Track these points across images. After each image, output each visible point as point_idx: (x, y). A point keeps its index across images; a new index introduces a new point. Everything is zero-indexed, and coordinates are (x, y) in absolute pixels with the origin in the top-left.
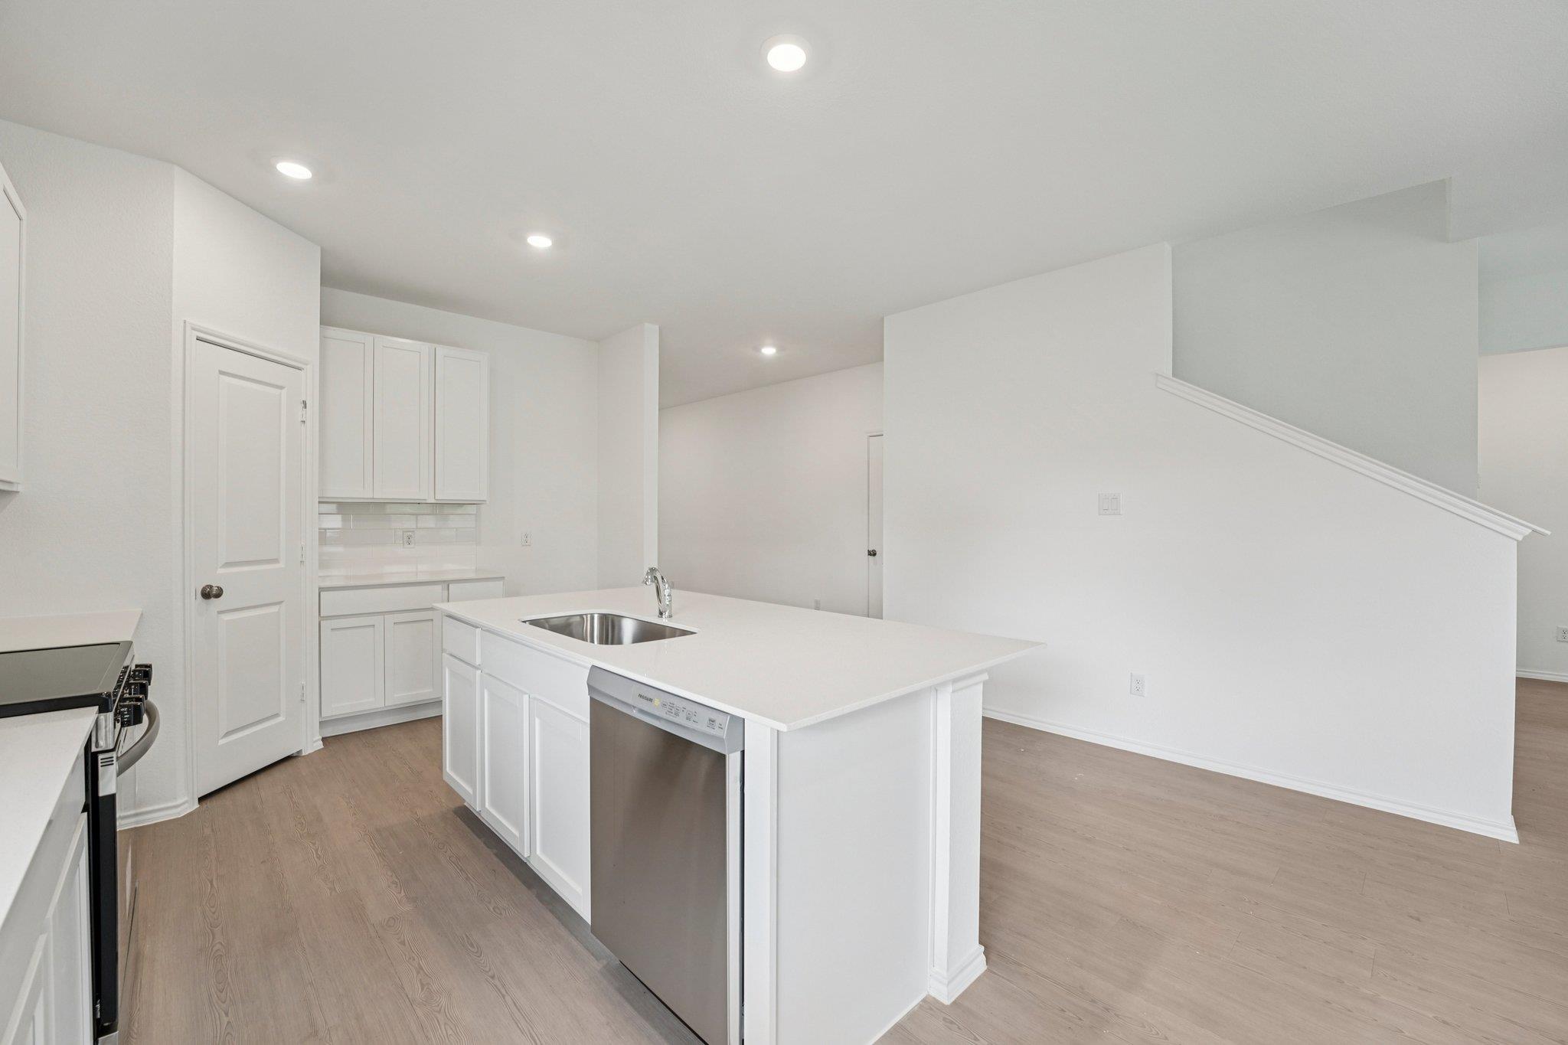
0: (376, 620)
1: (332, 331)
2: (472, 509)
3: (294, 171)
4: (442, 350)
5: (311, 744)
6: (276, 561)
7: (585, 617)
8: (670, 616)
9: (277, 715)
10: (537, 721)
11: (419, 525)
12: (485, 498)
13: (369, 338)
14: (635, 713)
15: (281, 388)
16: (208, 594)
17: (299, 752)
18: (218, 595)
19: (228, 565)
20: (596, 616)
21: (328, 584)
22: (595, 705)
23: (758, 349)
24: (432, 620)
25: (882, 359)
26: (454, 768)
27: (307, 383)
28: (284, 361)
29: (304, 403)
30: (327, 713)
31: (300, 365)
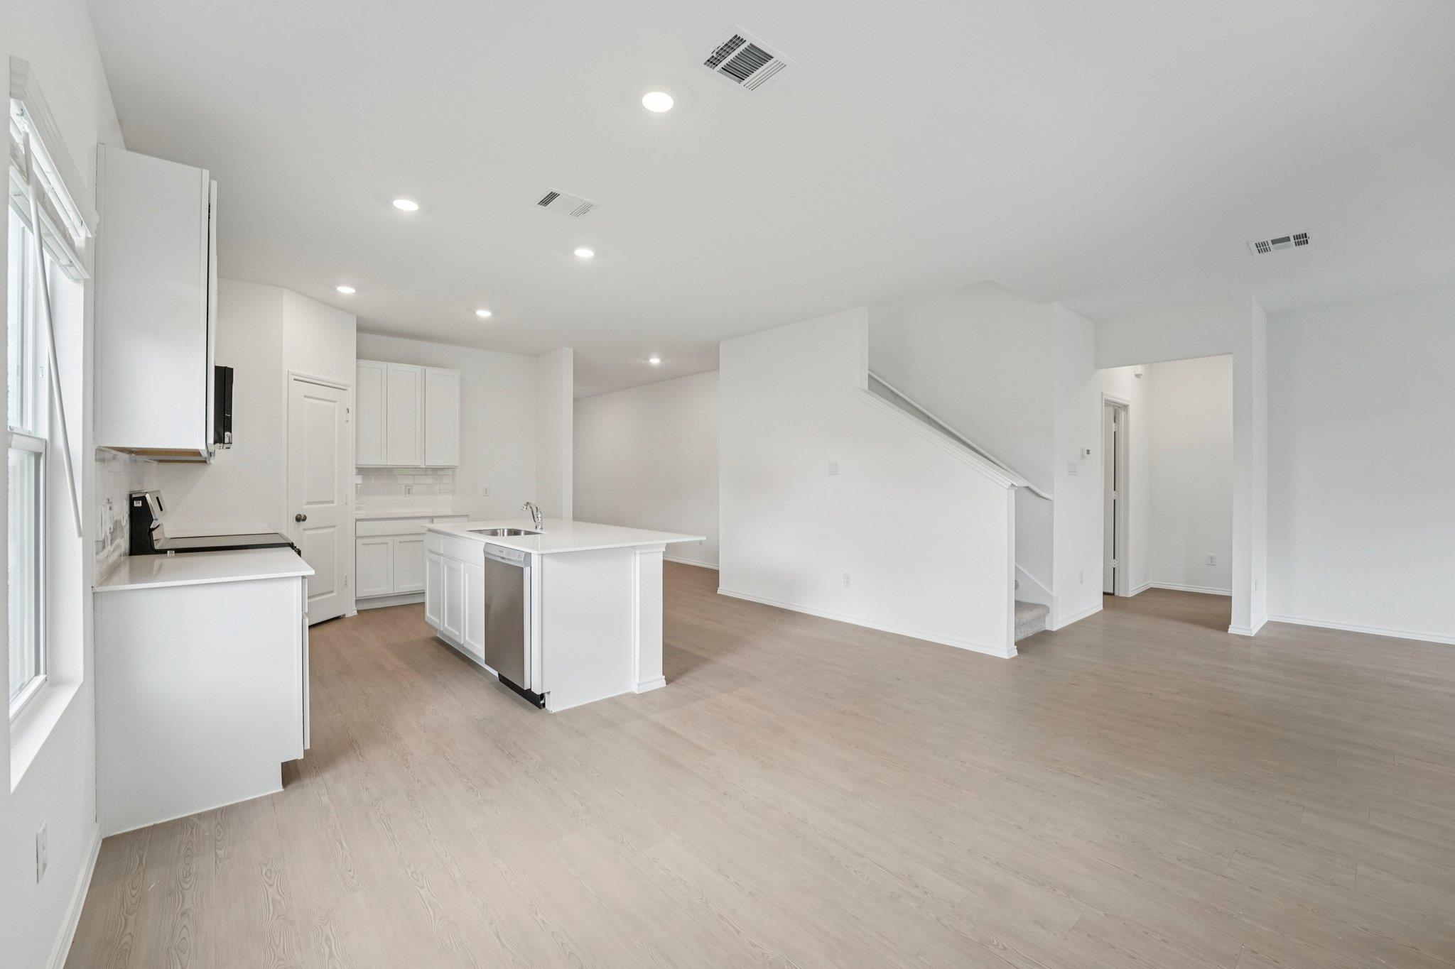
0: (389, 540)
1: (363, 363)
2: (450, 472)
3: (346, 290)
4: (429, 370)
5: (351, 612)
6: (332, 502)
7: (499, 531)
8: (541, 528)
9: (332, 592)
10: (467, 575)
11: (416, 482)
12: (457, 465)
13: (383, 365)
14: (499, 559)
15: (335, 402)
16: (299, 519)
17: (344, 615)
18: (304, 520)
19: (309, 503)
20: (506, 531)
21: (360, 517)
22: (487, 559)
23: (648, 359)
24: (422, 541)
25: (718, 368)
26: (432, 613)
27: (349, 398)
28: (338, 386)
29: (348, 410)
30: (360, 595)
31: (345, 388)
